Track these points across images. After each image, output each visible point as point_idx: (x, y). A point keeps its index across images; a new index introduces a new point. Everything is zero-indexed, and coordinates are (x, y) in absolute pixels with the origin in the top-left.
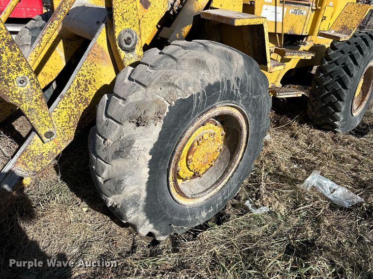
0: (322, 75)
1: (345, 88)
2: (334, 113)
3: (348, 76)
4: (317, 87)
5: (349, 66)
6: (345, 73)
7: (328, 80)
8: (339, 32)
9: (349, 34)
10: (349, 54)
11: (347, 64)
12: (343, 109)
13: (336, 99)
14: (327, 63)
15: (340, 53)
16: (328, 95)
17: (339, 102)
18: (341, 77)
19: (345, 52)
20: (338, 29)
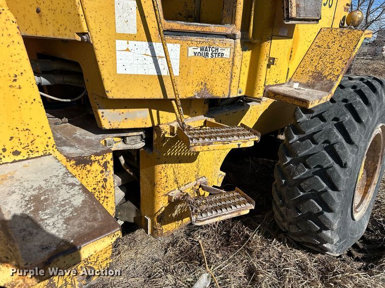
0: (289, 159)
1: (334, 188)
2: (320, 231)
3: (337, 166)
4: (283, 181)
5: (337, 147)
6: (332, 161)
7: (301, 172)
8: (308, 85)
9: (328, 90)
10: (335, 122)
11: (332, 142)
12: (336, 226)
13: (321, 209)
14: (296, 137)
15: (317, 119)
16: (305, 199)
17: (325, 213)
18: (325, 167)
19: (326, 118)
20: (305, 79)
